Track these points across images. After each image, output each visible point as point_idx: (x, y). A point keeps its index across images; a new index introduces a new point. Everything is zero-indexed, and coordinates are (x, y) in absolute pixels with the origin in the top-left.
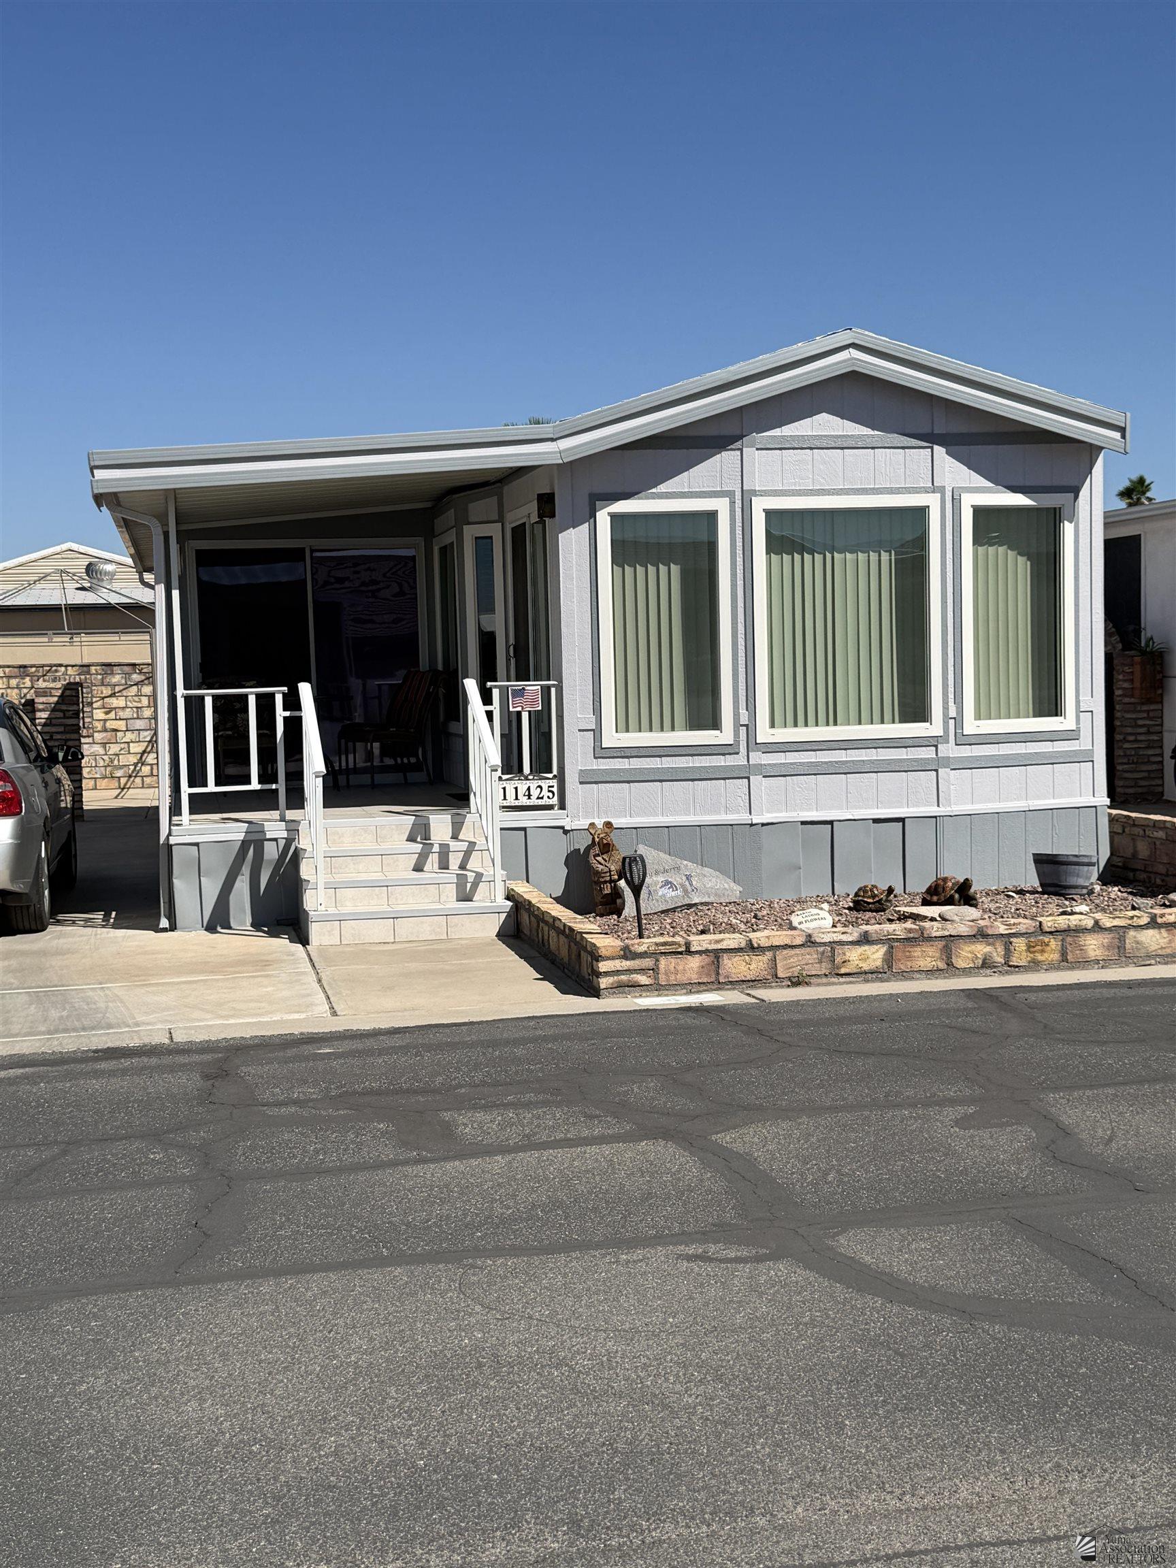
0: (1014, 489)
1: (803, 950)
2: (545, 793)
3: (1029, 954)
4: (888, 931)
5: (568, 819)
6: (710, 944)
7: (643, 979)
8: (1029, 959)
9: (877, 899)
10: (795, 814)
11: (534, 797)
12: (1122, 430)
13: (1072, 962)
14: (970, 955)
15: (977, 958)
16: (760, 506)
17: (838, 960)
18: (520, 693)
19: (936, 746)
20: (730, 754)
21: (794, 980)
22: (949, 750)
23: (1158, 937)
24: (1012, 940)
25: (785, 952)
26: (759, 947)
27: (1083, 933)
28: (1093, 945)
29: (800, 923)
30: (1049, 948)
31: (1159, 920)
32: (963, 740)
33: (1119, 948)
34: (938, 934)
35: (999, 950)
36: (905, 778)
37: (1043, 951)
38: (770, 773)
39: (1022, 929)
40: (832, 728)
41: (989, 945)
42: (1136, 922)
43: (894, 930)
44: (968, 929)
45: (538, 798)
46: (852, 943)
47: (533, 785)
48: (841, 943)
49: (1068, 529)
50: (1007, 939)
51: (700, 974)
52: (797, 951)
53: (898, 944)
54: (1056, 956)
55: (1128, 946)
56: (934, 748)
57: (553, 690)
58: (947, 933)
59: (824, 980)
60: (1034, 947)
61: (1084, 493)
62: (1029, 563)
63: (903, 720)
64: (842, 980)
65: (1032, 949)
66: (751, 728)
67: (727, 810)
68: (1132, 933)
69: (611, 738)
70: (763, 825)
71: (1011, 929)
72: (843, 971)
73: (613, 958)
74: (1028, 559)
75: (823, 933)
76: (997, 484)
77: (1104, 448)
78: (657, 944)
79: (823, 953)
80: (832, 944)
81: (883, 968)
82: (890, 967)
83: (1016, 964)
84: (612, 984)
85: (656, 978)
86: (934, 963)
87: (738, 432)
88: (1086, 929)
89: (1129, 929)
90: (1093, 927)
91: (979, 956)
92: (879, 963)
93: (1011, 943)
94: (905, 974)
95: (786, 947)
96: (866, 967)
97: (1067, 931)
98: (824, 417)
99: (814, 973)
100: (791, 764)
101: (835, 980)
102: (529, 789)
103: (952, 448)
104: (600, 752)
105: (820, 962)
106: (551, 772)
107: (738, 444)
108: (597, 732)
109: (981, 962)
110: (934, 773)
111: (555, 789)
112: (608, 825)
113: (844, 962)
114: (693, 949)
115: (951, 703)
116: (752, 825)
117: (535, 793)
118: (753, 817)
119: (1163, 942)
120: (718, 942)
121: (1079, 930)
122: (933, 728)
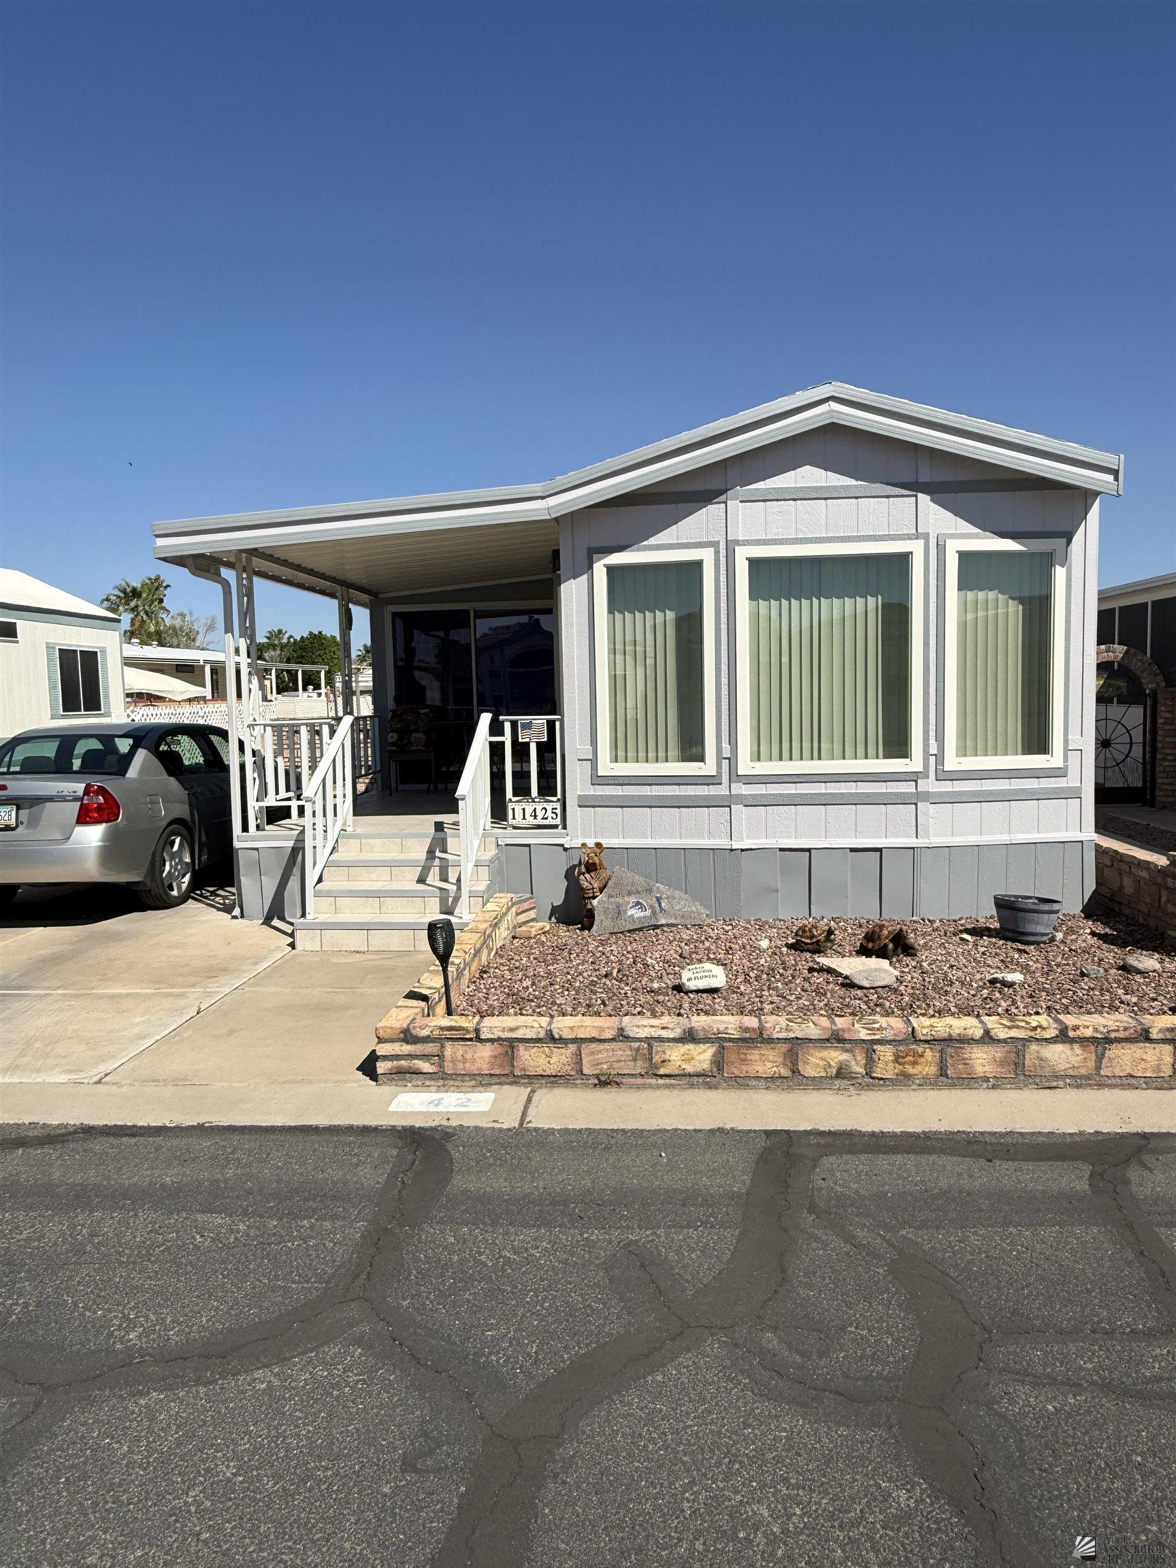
0: (1003, 535)
1: (614, 1045)
2: (549, 814)
3: (897, 1065)
4: (718, 1029)
5: (568, 838)
6: (503, 1031)
7: (425, 1067)
8: (896, 1071)
9: (815, 940)
10: (774, 841)
11: (539, 818)
12: (1115, 473)
13: (952, 1078)
14: (821, 1063)
15: (830, 1066)
16: (743, 555)
17: (657, 1059)
18: (528, 726)
19: (916, 781)
20: (713, 784)
21: (603, 1079)
22: (930, 785)
23: (1069, 1052)
24: (875, 1047)
25: (593, 1046)
26: (561, 1038)
27: (969, 1043)
28: (982, 1060)
29: (689, 980)
30: (923, 1060)
31: (1071, 1034)
32: (943, 776)
33: (1015, 1064)
34: (781, 1035)
35: (859, 1058)
36: (884, 811)
37: (914, 1063)
38: (752, 803)
39: (888, 1034)
40: (816, 762)
41: (847, 1051)
42: (1039, 1034)
43: (726, 1028)
44: (819, 1032)
45: (543, 818)
46: (675, 1040)
47: (539, 807)
48: (661, 1040)
49: (1060, 573)
50: (869, 1047)
51: (492, 1065)
52: (607, 1046)
53: (731, 1044)
54: (932, 1070)
55: (1028, 1062)
56: (914, 783)
57: (558, 724)
58: (791, 1035)
59: (640, 1081)
60: (904, 1057)
61: (1078, 538)
62: (1021, 607)
63: (887, 756)
64: (661, 1081)
65: (901, 1060)
66: (732, 761)
67: (710, 835)
68: (1034, 1047)
69: (606, 767)
70: (742, 850)
71: (874, 1034)
72: (662, 1071)
73: (392, 1041)
74: (1020, 603)
75: (638, 1026)
76: (985, 530)
77: (1101, 493)
78: (442, 1028)
79: (638, 1049)
80: (649, 1040)
81: (711, 1071)
82: (720, 1070)
83: (879, 1076)
84: (391, 1069)
85: (441, 1066)
86: (775, 1069)
87: (722, 487)
88: (973, 1039)
89: (1030, 1041)
90: (982, 1037)
91: (832, 1064)
92: (706, 1065)
93: (874, 1051)
94: (738, 1080)
95: (593, 1040)
96: (689, 1068)
97: (949, 1040)
98: (807, 469)
99: (626, 1072)
100: (772, 795)
101: (653, 1081)
102: (535, 810)
103: (936, 496)
104: (598, 780)
105: (635, 1060)
106: (556, 795)
107: (722, 498)
108: (594, 762)
109: (834, 1071)
110: (914, 806)
111: (558, 811)
112: (598, 845)
113: (664, 1061)
114: (483, 1037)
115: (932, 741)
116: (732, 850)
117: (540, 814)
118: (733, 843)
119: (1075, 1060)
120: (512, 1030)
121: (964, 1040)
122: (914, 763)
